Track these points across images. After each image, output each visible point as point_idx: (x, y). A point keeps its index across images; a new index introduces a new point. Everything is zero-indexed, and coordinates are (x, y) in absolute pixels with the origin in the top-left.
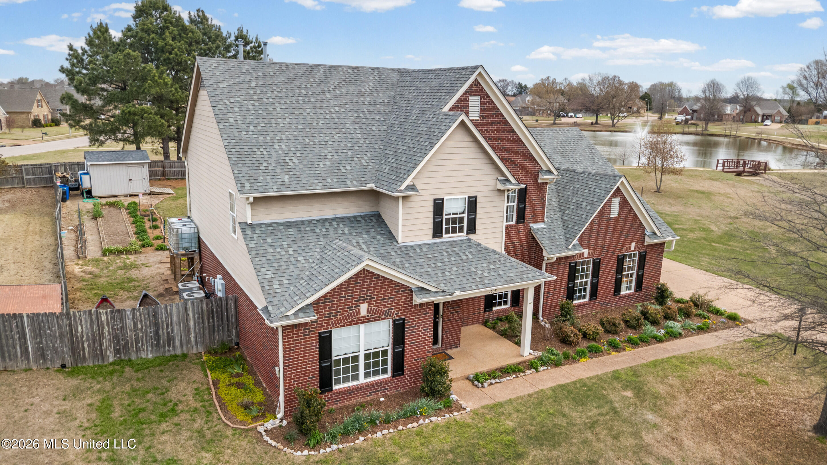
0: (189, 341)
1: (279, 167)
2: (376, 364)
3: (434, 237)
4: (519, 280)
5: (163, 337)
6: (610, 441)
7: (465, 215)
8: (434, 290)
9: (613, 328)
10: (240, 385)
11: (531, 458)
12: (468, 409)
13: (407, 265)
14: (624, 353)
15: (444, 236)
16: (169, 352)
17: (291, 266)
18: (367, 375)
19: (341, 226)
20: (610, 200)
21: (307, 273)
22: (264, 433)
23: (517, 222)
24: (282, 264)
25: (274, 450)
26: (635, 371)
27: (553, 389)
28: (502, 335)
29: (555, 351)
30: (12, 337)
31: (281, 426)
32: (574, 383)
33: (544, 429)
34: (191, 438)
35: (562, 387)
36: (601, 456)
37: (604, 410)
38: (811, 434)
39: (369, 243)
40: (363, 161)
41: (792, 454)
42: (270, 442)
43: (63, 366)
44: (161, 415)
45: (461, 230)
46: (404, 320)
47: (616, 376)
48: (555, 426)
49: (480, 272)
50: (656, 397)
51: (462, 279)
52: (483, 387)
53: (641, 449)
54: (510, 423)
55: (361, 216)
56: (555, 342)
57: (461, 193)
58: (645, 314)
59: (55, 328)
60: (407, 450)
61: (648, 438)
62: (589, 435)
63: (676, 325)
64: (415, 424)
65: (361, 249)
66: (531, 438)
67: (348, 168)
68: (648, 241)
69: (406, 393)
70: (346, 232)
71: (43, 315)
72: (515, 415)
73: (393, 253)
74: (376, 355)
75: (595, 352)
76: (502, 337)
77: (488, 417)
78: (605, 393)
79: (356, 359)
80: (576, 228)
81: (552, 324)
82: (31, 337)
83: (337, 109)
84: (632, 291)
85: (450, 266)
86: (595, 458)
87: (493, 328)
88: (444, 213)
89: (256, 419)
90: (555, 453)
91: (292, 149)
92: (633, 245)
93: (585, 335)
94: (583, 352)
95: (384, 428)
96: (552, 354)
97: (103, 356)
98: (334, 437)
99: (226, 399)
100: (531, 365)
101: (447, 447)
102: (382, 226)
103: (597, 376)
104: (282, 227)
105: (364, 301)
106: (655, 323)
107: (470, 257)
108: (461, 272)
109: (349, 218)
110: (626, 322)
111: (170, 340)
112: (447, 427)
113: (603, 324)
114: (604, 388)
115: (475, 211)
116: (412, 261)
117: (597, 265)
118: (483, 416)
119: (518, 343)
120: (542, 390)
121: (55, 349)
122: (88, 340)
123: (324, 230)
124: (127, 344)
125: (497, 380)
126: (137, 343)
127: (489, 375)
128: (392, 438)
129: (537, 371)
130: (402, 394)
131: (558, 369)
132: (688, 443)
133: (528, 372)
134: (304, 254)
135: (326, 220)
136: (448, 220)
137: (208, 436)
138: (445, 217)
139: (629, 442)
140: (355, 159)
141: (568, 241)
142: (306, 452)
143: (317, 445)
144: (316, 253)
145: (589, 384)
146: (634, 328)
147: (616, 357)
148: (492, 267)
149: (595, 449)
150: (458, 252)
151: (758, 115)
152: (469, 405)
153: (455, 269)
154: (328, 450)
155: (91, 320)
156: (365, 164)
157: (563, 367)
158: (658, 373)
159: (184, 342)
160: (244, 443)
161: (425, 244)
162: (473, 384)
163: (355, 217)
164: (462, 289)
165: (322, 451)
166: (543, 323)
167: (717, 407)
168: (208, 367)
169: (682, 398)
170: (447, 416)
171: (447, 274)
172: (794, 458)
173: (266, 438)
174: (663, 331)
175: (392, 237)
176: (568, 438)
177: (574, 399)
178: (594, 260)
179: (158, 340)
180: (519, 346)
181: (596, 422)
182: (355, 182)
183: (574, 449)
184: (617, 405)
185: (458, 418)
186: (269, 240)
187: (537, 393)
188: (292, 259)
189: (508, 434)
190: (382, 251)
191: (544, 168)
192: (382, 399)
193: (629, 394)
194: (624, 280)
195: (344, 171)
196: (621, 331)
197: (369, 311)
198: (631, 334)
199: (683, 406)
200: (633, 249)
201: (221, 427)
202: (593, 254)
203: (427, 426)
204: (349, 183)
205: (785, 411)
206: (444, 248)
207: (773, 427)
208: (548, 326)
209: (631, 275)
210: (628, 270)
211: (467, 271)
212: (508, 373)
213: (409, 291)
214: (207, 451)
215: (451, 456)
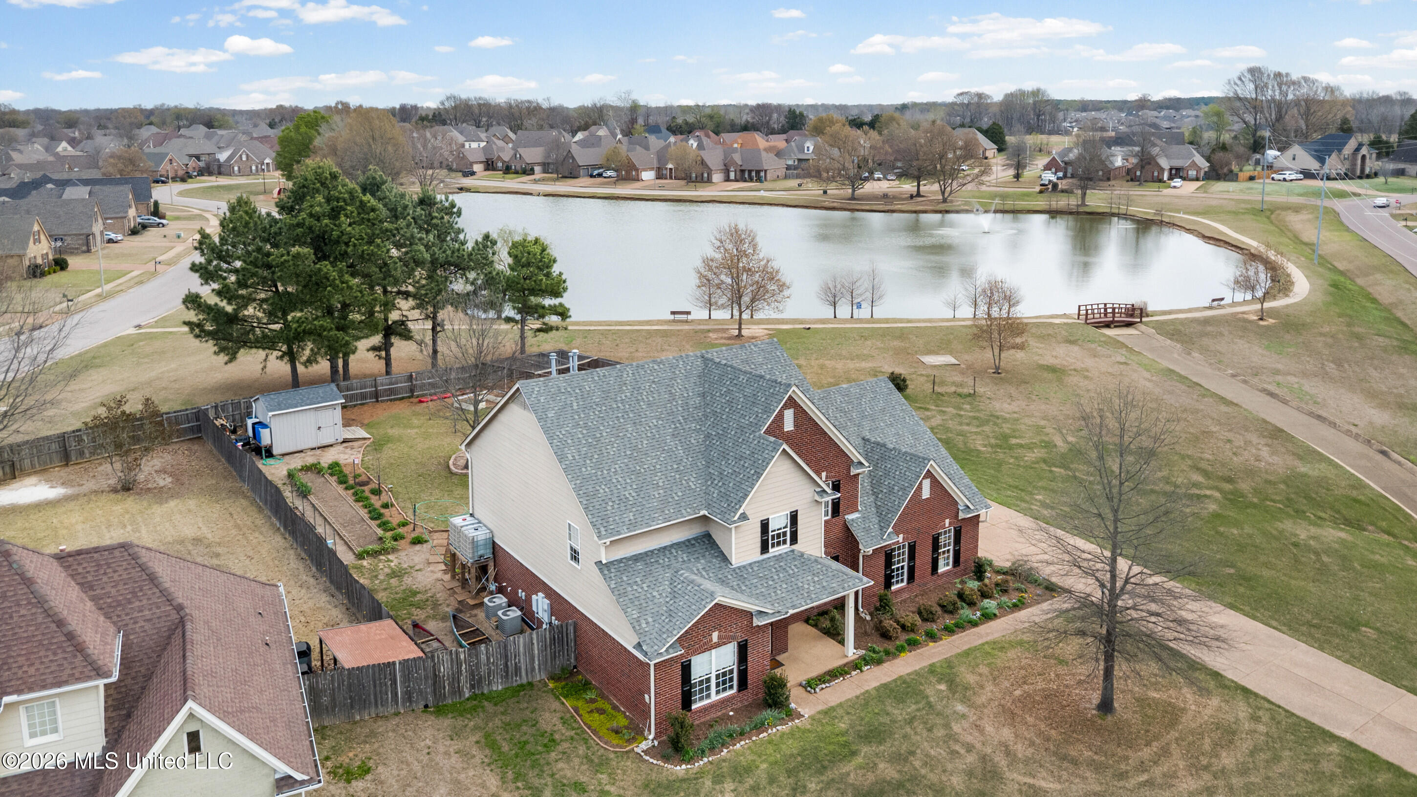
0: (533, 669)
1: (623, 505)
2: (724, 683)
3: (762, 553)
4: (841, 590)
5: (511, 669)
6: (925, 734)
7: (788, 529)
8: (771, 612)
9: (931, 616)
10: (601, 711)
11: (863, 754)
12: (806, 716)
13: (744, 588)
14: (941, 642)
15: (771, 550)
16: (517, 681)
17: (650, 603)
18: (718, 692)
19: (680, 552)
20: (921, 483)
21: (665, 608)
22: (642, 754)
23: (833, 517)
24: (642, 601)
25: (657, 767)
26: (949, 663)
27: (877, 689)
28: (825, 634)
29: (877, 649)
30: (386, 685)
31: (654, 746)
32: (895, 681)
33: (872, 728)
34: (582, 763)
35: (885, 686)
36: (918, 747)
37: (921, 706)
38: (1094, 712)
39: (707, 569)
40: (691, 484)
41: (1073, 732)
42: (651, 760)
43: (426, 706)
44: (545, 746)
45: (785, 542)
46: (746, 640)
47: (931, 670)
48: (880, 724)
49: (806, 586)
50: (966, 688)
51: (792, 596)
52: (815, 692)
53: (950, 738)
54: (843, 725)
55: (694, 539)
56: (876, 637)
57: (783, 511)
58: (961, 596)
59: (422, 672)
60: (764, 757)
61: (956, 728)
62: (908, 729)
63: (990, 604)
64: (765, 734)
65: (702, 576)
66: (861, 737)
67: (680, 494)
68: (961, 516)
69: (750, 705)
70: (686, 559)
71: (411, 660)
72: (846, 718)
73: (730, 577)
74: (724, 674)
75: (913, 644)
76: (825, 636)
77: (824, 721)
78: (922, 688)
79: (708, 680)
80: (890, 516)
81: (871, 614)
82: (401, 681)
83: (654, 421)
84: (950, 567)
85: (780, 584)
86: (913, 749)
87: (815, 626)
88: (770, 530)
89: (630, 741)
90: (882, 748)
91: (628, 481)
92: (947, 521)
93: (903, 627)
94: (902, 647)
95: (741, 740)
96: (874, 652)
97: (460, 692)
98: (703, 752)
99: (595, 725)
100: (855, 666)
101: (795, 752)
102: (715, 547)
103: (916, 671)
104: (630, 562)
105: (715, 629)
106: (971, 604)
107: (796, 570)
108: (790, 588)
109: (683, 542)
110: (942, 607)
111: (517, 670)
112: (792, 734)
113: (920, 613)
114: (921, 684)
115: (797, 524)
116: (747, 583)
117: (912, 549)
118: (819, 721)
119: (842, 642)
120: (867, 691)
121: (420, 691)
122: (448, 679)
123: (666, 560)
124: (480, 678)
125: (827, 685)
126: (489, 677)
127: (820, 680)
128: (749, 748)
129: (862, 671)
130: (746, 706)
131: (880, 667)
132: (989, 729)
133: (854, 673)
134: (657, 589)
135: (665, 548)
136: (773, 536)
137: (596, 761)
138: (771, 534)
139: (940, 733)
140: (684, 482)
141: (882, 529)
142: (684, 766)
143: (690, 761)
144: (666, 587)
145: (908, 680)
146: (951, 612)
147: (934, 647)
148: (816, 579)
149: (914, 741)
150: (784, 567)
151: (1163, 170)
152: (807, 712)
153: (785, 586)
154: (701, 763)
155: (452, 659)
156: (693, 487)
157: (885, 665)
158: (970, 662)
159: (529, 670)
160: (629, 763)
161: (755, 562)
162: (806, 691)
163: (689, 540)
164: (794, 607)
165: (697, 764)
166: (863, 615)
167: (1018, 693)
168: (561, 694)
169: (989, 687)
170: (790, 724)
171: (779, 592)
172: (1074, 735)
173: (647, 758)
174: (978, 614)
175: (725, 559)
176: (892, 733)
177: (895, 697)
178: (909, 544)
179: (507, 672)
180: (843, 645)
181: (914, 717)
182: (689, 510)
183: (896, 743)
184: (932, 699)
185: (799, 725)
186: (625, 579)
187: (863, 694)
188: (649, 596)
189: (843, 735)
190: (720, 576)
191: (855, 461)
192: (731, 713)
193: (943, 687)
194: (941, 557)
195: (677, 498)
196: (938, 618)
197: (719, 637)
198: (949, 621)
199: (989, 694)
200: (947, 525)
201: (602, 751)
202: (908, 538)
203: (775, 735)
204: (684, 511)
205: (1077, 691)
206: (772, 563)
207: (1063, 707)
208: (868, 618)
209: (948, 551)
210: (945, 547)
211: (795, 587)
212: (836, 676)
213: (749, 615)
214: (602, 773)
215: (799, 759)
